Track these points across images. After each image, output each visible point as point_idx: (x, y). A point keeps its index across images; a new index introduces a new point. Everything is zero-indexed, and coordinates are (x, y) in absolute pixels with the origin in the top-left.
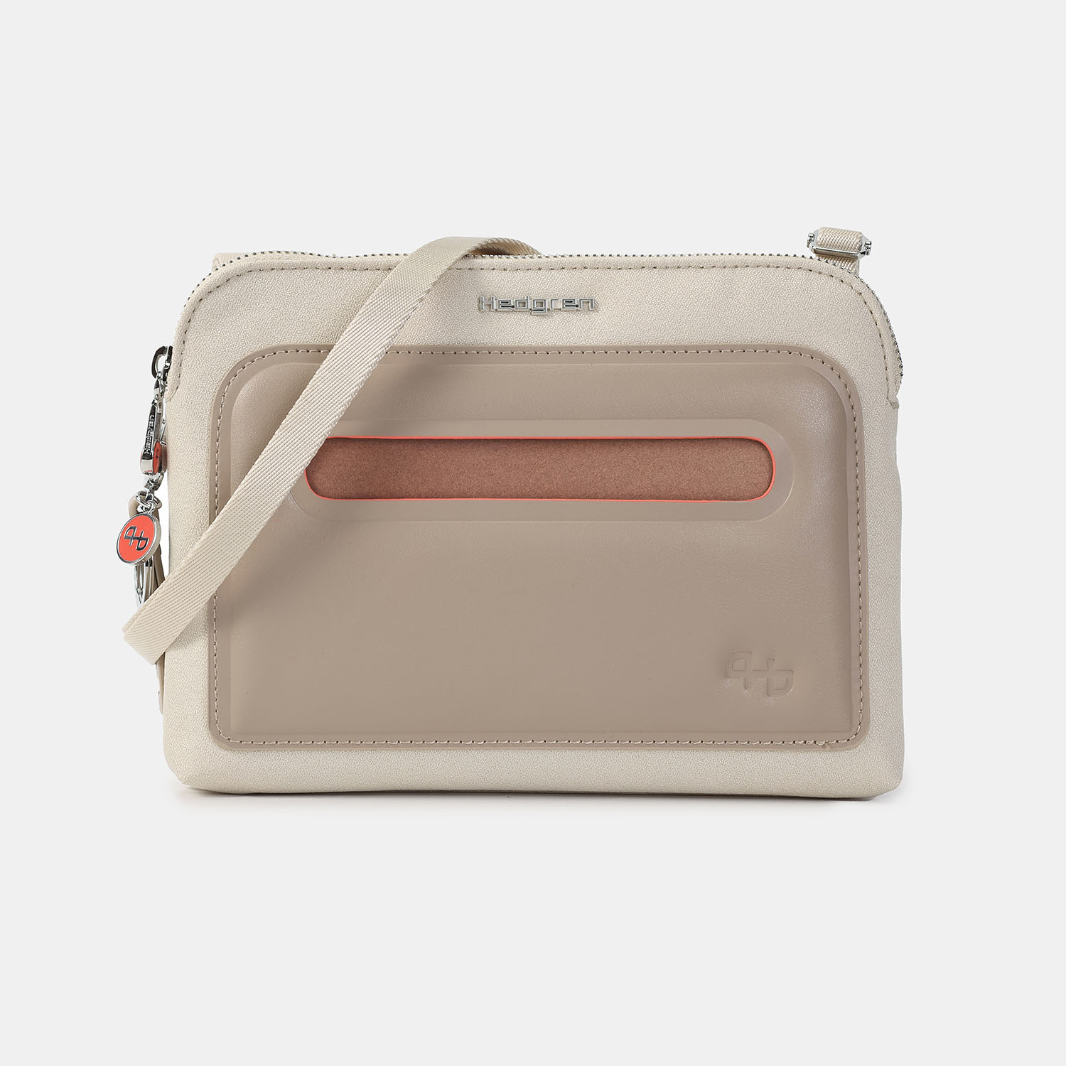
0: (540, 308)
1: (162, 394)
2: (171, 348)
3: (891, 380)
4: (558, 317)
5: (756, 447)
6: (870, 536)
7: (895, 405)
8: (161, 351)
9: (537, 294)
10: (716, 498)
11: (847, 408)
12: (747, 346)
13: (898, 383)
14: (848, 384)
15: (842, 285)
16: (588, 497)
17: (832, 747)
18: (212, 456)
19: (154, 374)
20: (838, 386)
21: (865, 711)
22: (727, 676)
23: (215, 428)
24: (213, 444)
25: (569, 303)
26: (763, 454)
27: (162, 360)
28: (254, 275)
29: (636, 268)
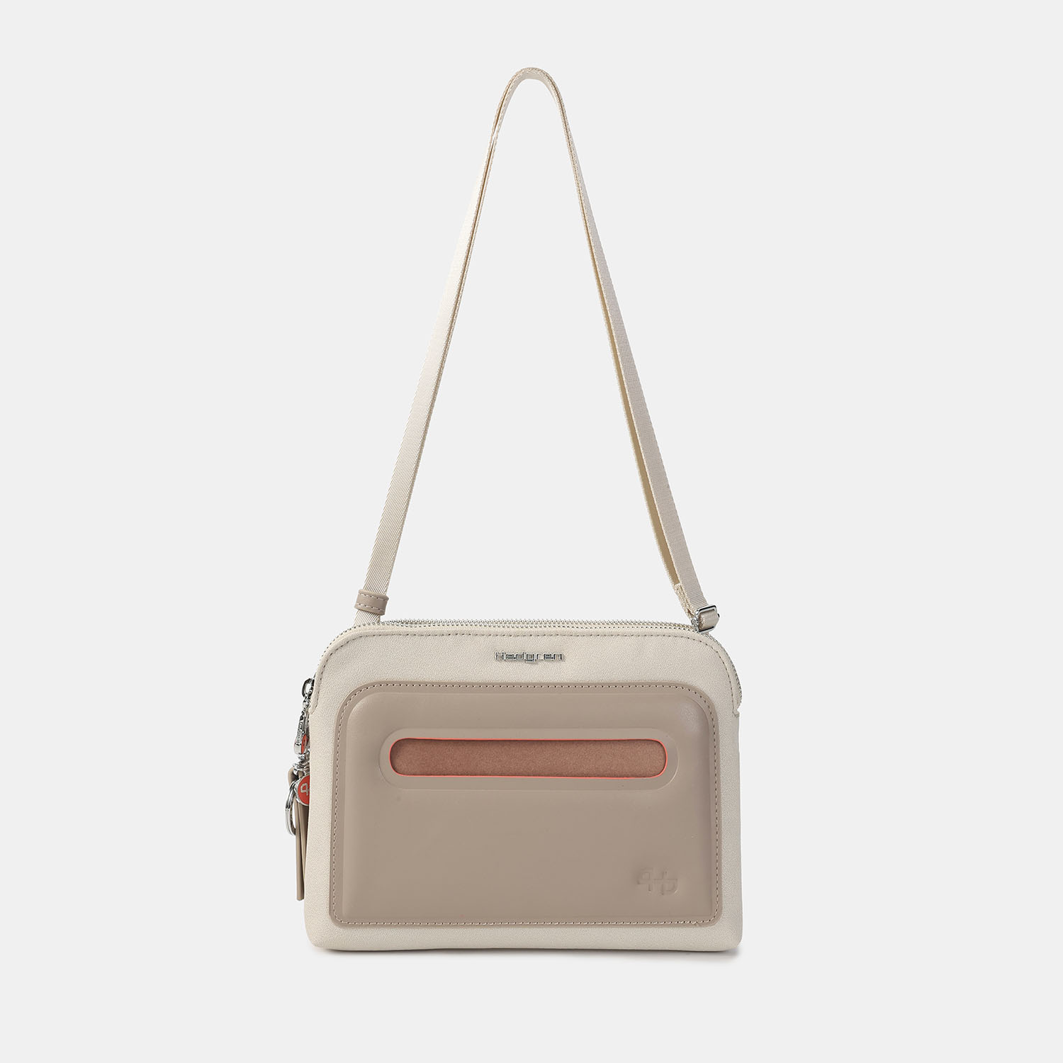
0: (531, 659)
1: (308, 706)
2: (314, 681)
3: (735, 703)
4: (541, 665)
5: (656, 745)
6: (723, 796)
7: (737, 716)
8: (307, 682)
9: (529, 651)
10: (633, 776)
11: (710, 720)
12: (652, 683)
13: (739, 702)
14: (710, 706)
15: (707, 647)
16: (557, 775)
17: (700, 925)
18: (335, 749)
19: (304, 695)
20: (704, 706)
21: (720, 902)
22: (639, 883)
23: (337, 731)
24: (336, 741)
25: (547, 657)
26: (661, 749)
27: (309, 686)
28: (363, 639)
29: (587, 635)
